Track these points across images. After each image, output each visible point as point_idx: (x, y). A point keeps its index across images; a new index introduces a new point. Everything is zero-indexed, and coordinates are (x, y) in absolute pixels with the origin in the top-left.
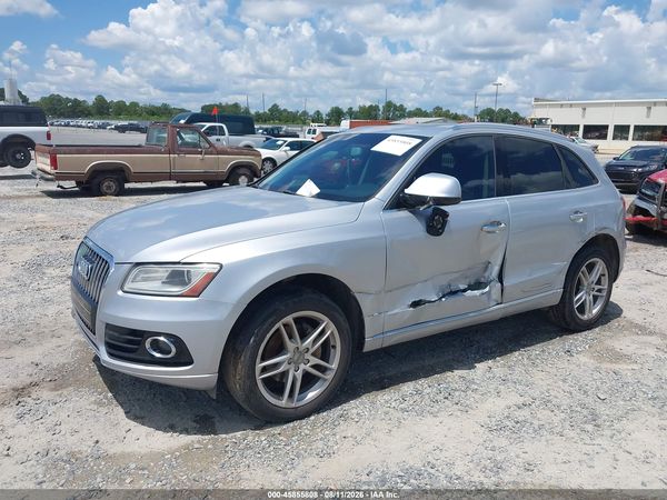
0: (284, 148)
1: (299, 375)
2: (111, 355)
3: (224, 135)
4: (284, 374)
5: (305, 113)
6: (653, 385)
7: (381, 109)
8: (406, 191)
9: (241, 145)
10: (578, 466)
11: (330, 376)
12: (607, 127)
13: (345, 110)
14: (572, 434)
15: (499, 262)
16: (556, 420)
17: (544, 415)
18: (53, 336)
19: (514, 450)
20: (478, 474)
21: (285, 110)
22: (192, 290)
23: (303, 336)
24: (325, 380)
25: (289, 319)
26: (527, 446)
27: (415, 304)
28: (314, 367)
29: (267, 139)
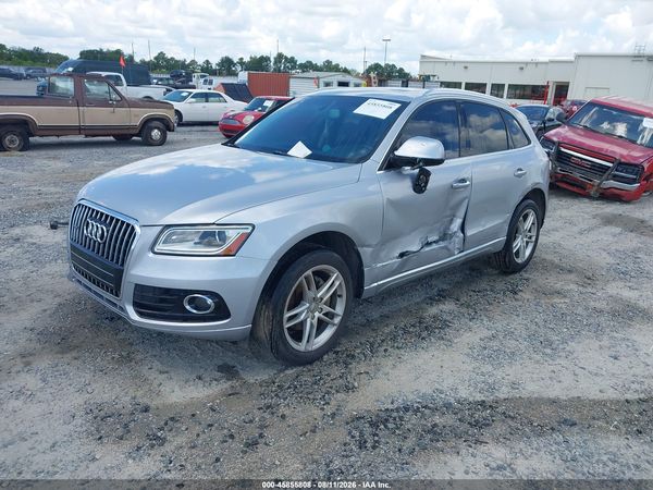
0: (190, 100)
1: (315, 321)
2: (141, 314)
3: (122, 85)
4: (303, 323)
5: (193, 62)
6: (585, 314)
7: (272, 60)
8: (397, 153)
9: (141, 96)
10: (549, 382)
11: (337, 320)
12: (485, 85)
13: (236, 60)
14: (538, 357)
15: (462, 215)
16: (522, 347)
17: (512, 344)
18: (32, 301)
19: (499, 374)
20: (479, 395)
21: (172, 59)
22: (229, 249)
23: (318, 287)
24: (334, 325)
25: (309, 272)
26: (508, 370)
27: (402, 255)
28: (326, 314)
29: (168, 90)
